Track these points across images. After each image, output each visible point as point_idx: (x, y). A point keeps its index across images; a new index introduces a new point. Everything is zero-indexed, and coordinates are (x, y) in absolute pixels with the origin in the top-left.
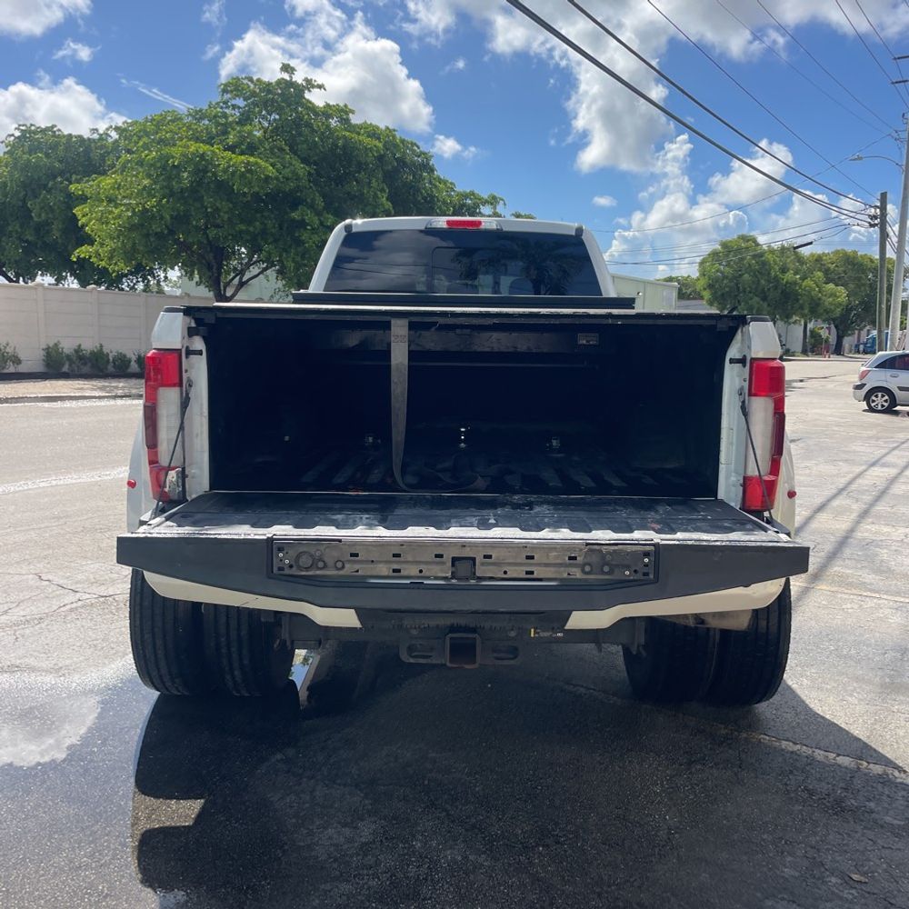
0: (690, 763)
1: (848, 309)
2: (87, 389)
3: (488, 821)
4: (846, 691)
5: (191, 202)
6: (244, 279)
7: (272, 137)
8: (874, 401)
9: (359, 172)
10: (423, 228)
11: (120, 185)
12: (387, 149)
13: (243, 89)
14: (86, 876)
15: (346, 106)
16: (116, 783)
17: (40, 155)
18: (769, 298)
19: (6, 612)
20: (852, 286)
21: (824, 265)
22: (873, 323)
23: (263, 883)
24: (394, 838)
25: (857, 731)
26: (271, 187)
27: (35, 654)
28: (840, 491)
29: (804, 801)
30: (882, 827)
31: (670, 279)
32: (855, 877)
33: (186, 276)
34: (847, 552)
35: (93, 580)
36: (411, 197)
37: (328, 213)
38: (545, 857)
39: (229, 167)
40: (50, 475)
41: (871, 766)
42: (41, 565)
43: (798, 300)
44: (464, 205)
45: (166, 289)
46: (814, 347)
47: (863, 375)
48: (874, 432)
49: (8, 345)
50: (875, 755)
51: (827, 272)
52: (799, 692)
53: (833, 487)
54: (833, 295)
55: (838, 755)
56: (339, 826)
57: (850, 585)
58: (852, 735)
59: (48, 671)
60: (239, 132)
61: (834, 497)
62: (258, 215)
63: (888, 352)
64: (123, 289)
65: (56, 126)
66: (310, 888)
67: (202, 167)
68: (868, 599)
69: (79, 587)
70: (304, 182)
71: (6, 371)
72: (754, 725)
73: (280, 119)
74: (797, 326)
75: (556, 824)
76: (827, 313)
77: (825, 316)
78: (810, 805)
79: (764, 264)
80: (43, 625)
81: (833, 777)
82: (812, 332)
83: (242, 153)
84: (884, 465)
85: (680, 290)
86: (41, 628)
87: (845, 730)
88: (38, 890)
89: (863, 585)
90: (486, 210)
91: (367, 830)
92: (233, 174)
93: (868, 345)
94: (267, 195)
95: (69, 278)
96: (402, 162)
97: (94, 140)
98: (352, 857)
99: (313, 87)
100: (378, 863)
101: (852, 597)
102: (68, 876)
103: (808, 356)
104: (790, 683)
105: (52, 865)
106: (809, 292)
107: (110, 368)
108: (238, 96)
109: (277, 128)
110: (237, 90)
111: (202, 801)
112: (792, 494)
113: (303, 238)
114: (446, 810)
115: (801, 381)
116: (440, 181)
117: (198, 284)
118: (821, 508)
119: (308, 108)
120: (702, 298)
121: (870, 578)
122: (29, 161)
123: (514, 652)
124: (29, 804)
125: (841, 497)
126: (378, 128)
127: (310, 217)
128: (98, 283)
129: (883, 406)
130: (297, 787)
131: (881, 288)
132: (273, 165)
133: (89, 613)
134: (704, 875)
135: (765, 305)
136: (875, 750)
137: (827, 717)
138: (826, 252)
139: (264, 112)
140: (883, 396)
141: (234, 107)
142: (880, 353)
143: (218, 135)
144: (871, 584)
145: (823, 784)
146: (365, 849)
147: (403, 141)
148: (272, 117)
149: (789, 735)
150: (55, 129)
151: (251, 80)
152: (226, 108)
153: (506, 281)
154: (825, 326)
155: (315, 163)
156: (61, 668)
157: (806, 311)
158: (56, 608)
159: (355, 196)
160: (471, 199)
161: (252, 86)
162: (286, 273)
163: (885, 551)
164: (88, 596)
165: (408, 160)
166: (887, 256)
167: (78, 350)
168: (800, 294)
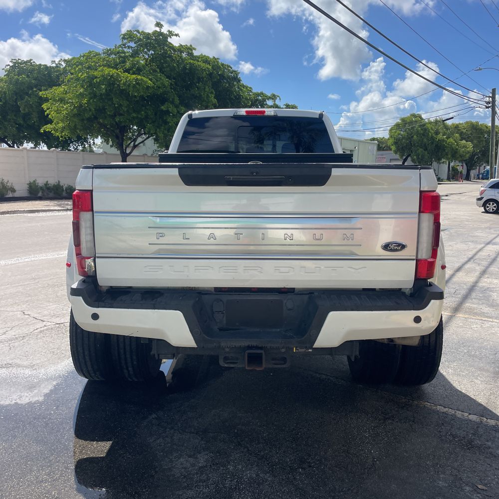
0: (385, 419)
1: (473, 155)
2: (52, 205)
3: (270, 454)
4: (474, 376)
5: (106, 101)
6: (136, 143)
7: (150, 64)
8: (488, 207)
9: (199, 83)
10: (232, 115)
11: (67, 92)
12: (214, 70)
13: (134, 37)
14: (45, 486)
15: (191, 46)
16: (63, 432)
17: (24, 76)
18: (428, 149)
19: (5, 333)
20: (475, 142)
21: (460, 130)
22: (488, 162)
23: (144, 490)
24: (217, 464)
25: (481, 400)
26: (150, 92)
27: (21, 357)
28: (469, 260)
29: (450, 441)
30: (495, 456)
31: (373, 139)
32: (480, 487)
33: (105, 142)
34: (474, 295)
35: (53, 315)
36: (227, 97)
37: (182, 106)
38: (303, 475)
39: (126, 81)
40: (30, 255)
41: (489, 420)
42: (24, 306)
43: (444, 150)
44: (257, 100)
45: (94, 149)
46: (454, 176)
47: (482, 193)
48: (488, 225)
49: (8, 181)
50: (491, 414)
51: (461, 134)
52: (447, 377)
53: (465, 257)
54: (465, 147)
55: (470, 414)
56: (187, 457)
57: (476, 314)
58: (478, 402)
59: (27, 367)
60: (132, 61)
61: (466, 263)
62: (143, 108)
63: (495, 179)
64: (70, 150)
65: (32, 60)
66: (170, 493)
67: (111, 82)
68: (485, 322)
69: (45, 318)
70: (169, 89)
71: (7, 196)
72: (421, 396)
73: (155, 54)
74: (445, 164)
75: (310, 455)
76: (461, 157)
77: (460, 159)
78: (454, 444)
79: (425, 130)
80: (25, 340)
81: (467, 427)
82: (453, 168)
83: (134, 73)
84: (495, 244)
85: (379, 145)
86: (24, 342)
87: (473, 399)
88: (18, 495)
89: (483, 314)
90: (270, 103)
91: (202, 459)
92: (129, 85)
93: (485, 175)
94: (147, 96)
95: (41, 144)
96: (222, 76)
97: (53, 67)
98: (194, 475)
99: (173, 35)
100: (208, 479)
101: (476, 321)
102: (35, 486)
103: (450, 181)
104: (442, 372)
105: (26, 480)
106: (451, 145)
107: (64, 194)
108: (131, 41)
109: (152, 59)
110: (130, 37)
111: (111, 442)
112: (443, 267)
113: (168, 120)
114: (247, 448)
115: (447, 196)
116: (244, 86)
117: (111, 146)
118: (459, 269)
119: (170, 47)
120: (391, 150)
121: (486, 309)
122: (18, 80)
123: (284, 360)
124: (15, 445)
125: (470, 263)
126: (208, 57)
127: (171, 108)
128: (56, 147)
129: (493, 210)
130: (163, 434)
131: (492, 143)
132: (151, 80)
133: (50, 334)
134: (394, 485)
135: (426, 153)
136: (491, 411)
137: (463, 391)
138: (461, 122)
139: (145, 50)
140: (493, 204)
141: (129, 47)
142: (492, 180)
143: (120, 63)
144: (487, 313)
145: (461, 431)
146: (201, 470)
147: (223, 65)
148: (150, 53)
149: (441, 402)
150: (32, 62)
151: (138, 31)
152: (124, 48)
153: (280, 144)
154: (460, 164)
155: (174, 79)
156: (34, 365)
157: (449, 156)
158: (32, 330)
159: (197, 96)
160: (261, 96)
161: (139, 35)
162: (159, 140)
163: (495, 294)
164: (50, 324)
165: (225, 76)
166: (496, 124)
167: (46, 184)
168: (446, 147)
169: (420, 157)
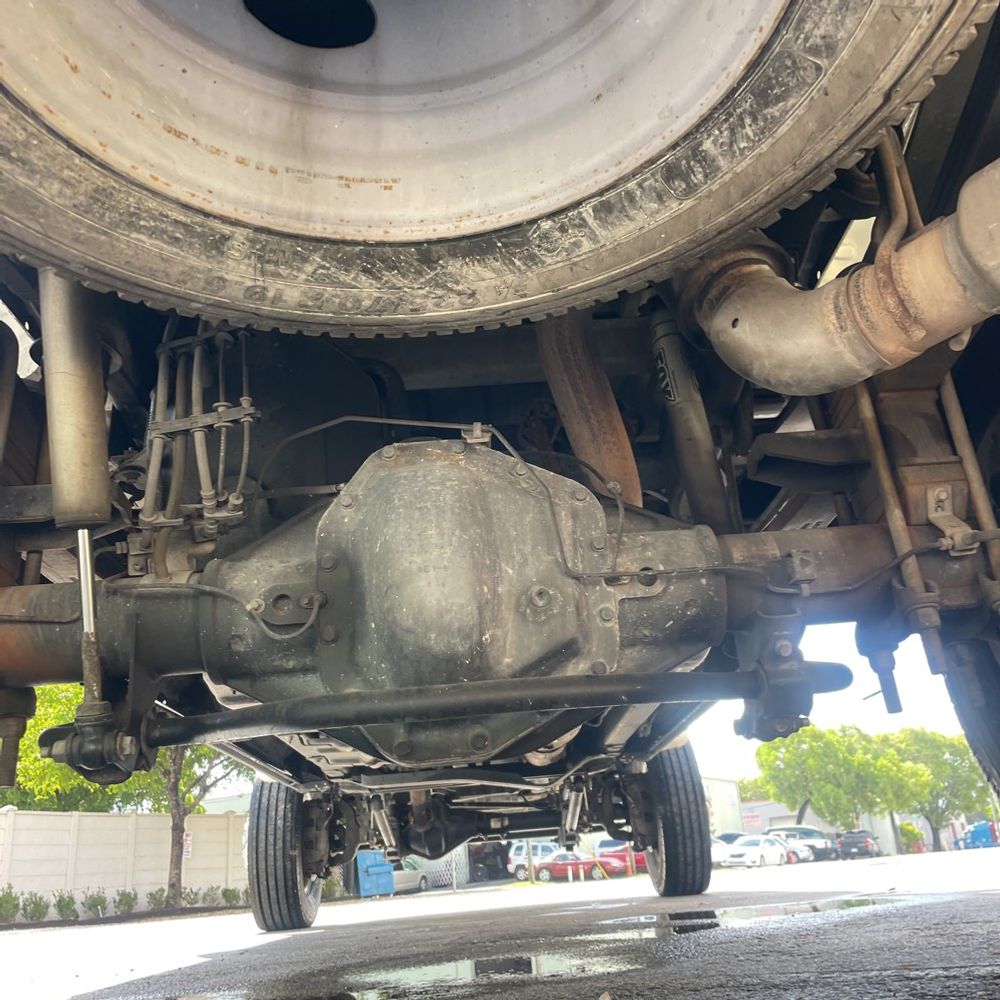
18: (843, 784)
21: (893, 744)
46: (909, 845)
51: (899, 750)
54: (914, 774)
74: (883, 818)
79: (827, 745)
82: (902, 828)
93: (969, 841)
106: (887, 773)
168: (877, 777)
169: (831, 801)
